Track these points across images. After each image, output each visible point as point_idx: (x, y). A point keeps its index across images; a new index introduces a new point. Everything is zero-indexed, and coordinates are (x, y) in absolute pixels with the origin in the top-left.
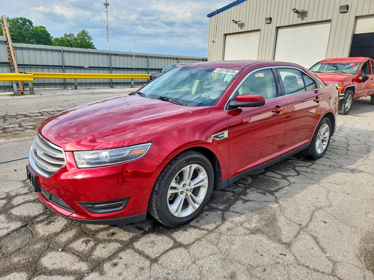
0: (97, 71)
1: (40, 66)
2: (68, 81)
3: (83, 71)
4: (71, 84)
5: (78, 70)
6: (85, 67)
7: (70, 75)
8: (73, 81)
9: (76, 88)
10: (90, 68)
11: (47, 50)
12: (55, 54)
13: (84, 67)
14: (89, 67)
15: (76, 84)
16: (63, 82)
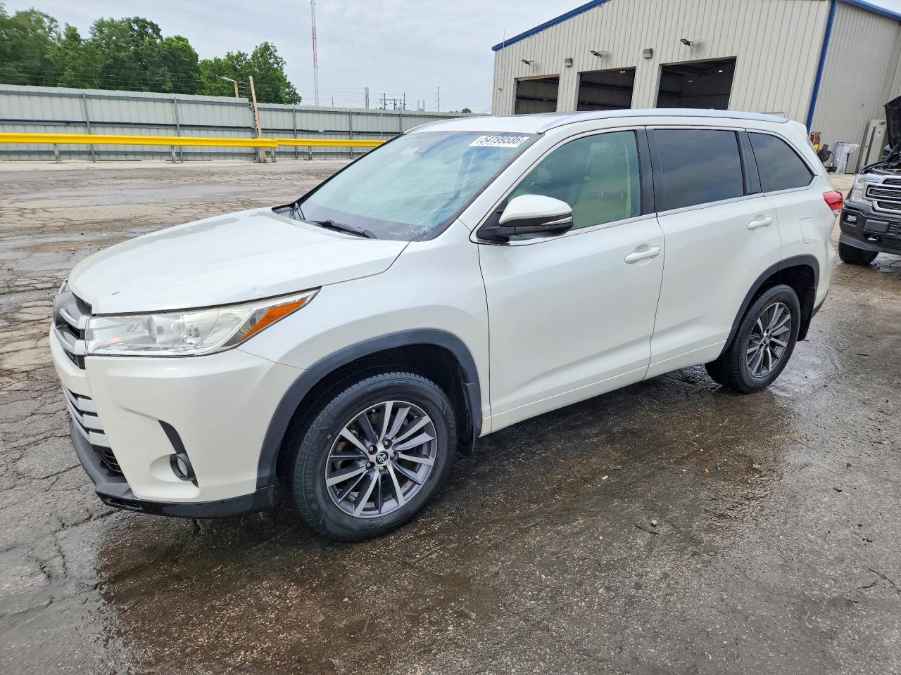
0: (334, 136)
1: (269, 130)
2: (300, 150)
3: (317, 136)
4: (303, 153)
5: (311, 136)
6: (320, 131)
7: (303, 141)
8: (306, 150)
9: (310, 159)
10: (327, 132)
11: (277, 110)
12: (286, 114)
13: (318, 131)
14: (325, 131)
15: (311, 153)
16: (293, 150)
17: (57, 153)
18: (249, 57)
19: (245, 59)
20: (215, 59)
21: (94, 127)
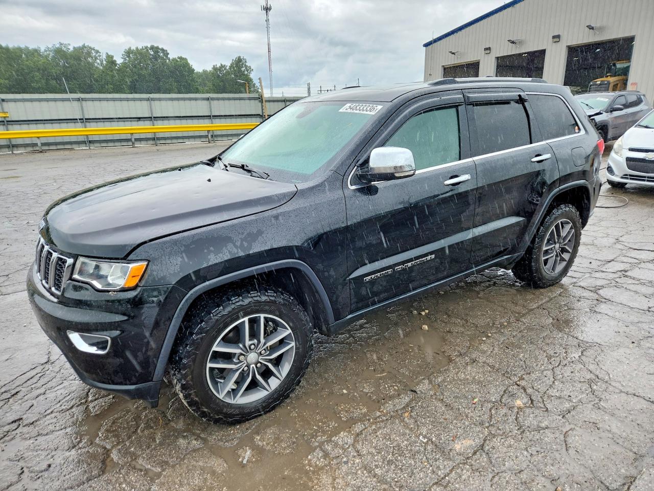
17: (133, 140)
18: (228, 68)
19: (225, 69)
20: (203, 70)
21: (157, 120)
